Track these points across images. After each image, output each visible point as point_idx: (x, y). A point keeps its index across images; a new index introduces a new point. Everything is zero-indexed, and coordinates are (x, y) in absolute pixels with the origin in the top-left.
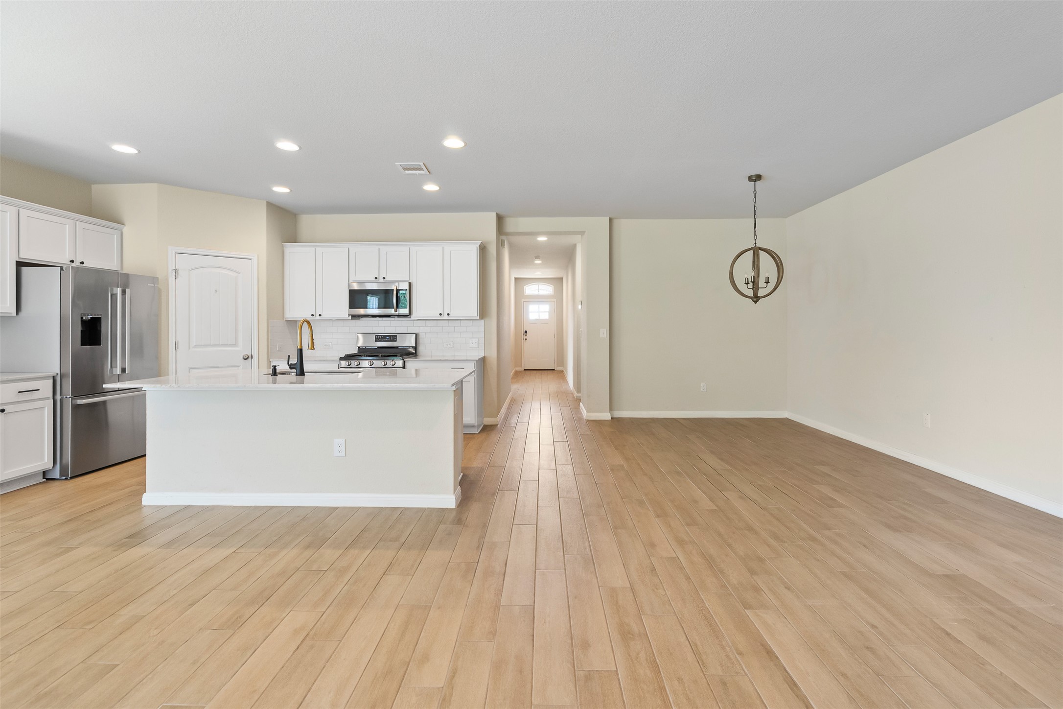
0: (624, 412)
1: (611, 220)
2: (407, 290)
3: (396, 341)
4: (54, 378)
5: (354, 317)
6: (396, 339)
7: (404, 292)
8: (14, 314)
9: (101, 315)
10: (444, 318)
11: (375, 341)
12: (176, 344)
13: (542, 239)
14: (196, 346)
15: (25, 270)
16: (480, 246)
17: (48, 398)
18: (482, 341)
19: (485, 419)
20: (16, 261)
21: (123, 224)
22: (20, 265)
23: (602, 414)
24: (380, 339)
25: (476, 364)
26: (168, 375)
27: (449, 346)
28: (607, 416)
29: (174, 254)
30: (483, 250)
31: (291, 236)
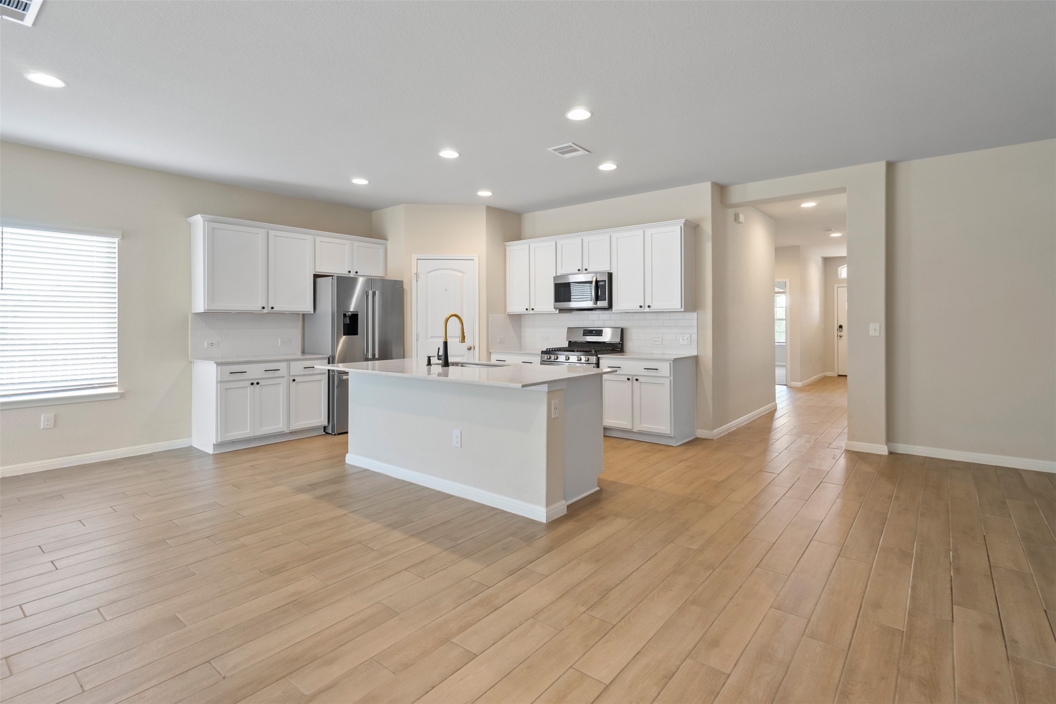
0: (917, 447)
1: (891, 167)
2: (605, 281)
3: (602, 336)
4: (329, 358)
5: (562, 310)
6: (602, 333)
7: (603, 283)
8: (312, 312)
9: (358, 312)
10: (644, 311)
11: (583, 335)
12: (417, 335)
13: (809, 205)
14: (432, 337)
15: (319, 280)
16: (684, 224)
17: (325, 374)
18: (695, 337)
19: (697, 430)
20: (314, 275)
21: (387, 240)
22: (316, 276)
23: (873, 445)
24: (587, 333)
25: (672, 364)
26: (412, 357)
27: (657, 343)
28: (882, 450)
29: (416, 260)
30: (692, 230)
31: (517, 235)
